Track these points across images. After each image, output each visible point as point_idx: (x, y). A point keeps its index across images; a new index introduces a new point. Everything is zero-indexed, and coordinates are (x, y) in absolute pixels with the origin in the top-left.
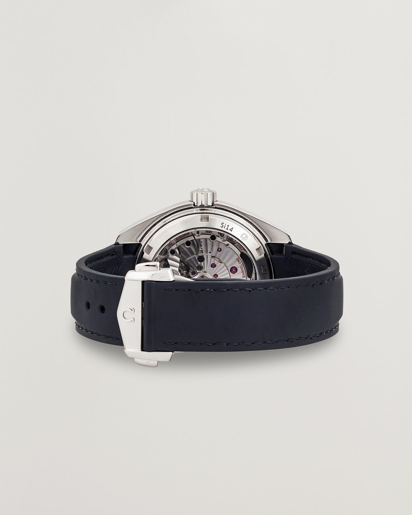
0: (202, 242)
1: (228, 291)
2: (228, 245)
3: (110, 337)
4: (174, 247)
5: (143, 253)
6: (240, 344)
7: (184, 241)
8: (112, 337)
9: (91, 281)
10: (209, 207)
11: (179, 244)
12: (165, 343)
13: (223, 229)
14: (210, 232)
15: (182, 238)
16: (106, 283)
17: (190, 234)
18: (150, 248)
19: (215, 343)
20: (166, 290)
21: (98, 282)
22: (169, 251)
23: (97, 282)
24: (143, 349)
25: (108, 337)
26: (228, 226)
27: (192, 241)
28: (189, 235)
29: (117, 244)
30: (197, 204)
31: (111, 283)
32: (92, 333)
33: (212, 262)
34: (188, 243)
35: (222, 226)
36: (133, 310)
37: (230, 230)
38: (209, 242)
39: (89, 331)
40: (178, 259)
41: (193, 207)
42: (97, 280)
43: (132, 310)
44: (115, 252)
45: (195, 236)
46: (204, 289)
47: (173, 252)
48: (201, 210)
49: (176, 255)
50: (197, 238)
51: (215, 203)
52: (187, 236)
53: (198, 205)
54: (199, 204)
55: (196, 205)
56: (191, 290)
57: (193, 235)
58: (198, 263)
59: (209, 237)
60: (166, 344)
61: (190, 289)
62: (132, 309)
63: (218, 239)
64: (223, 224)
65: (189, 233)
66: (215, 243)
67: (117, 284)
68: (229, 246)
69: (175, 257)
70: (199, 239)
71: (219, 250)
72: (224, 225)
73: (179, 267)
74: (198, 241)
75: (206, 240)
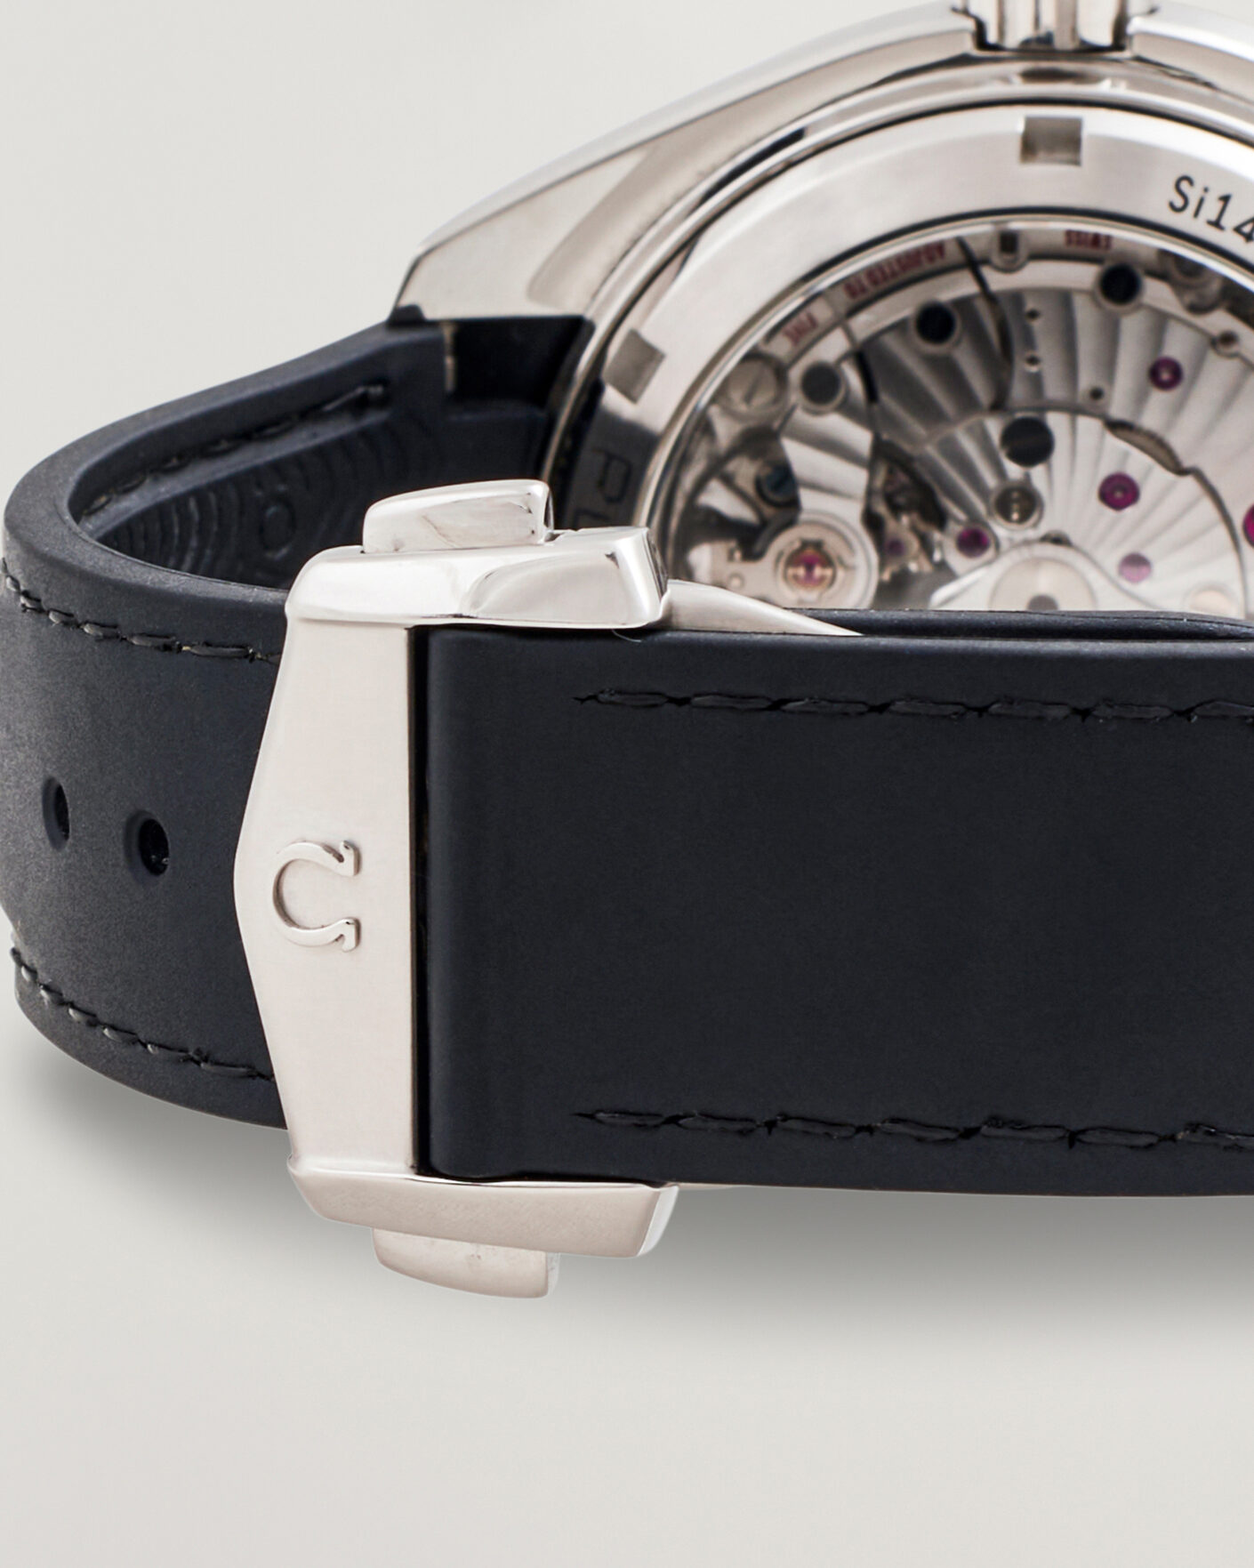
0: (1033, 315)
1: (1078, 719)
2: (1228, 339)
3: (206, 1060)
4: (832, 348)
5: (594, 389)
6: (1173, 1138)
7: (902, 306)
8: (217, 1063)
9: (66, 624)
10: (1089, 51)
11: (866, 323)
12: (592, 1117)
13: (1183, 222)
14: (1096, 239)
15: (892, 282)
16: (167, 648)
17: (953, 254)
18: (645, 358)
19: (973, 1125)
20: (594, 697)
21: (112, 633)
22: (796, 374)
23: (106, 637)
24: (424, 1164)
25: (192, 1059)
26: (1226, 199)
27: (964, 303)
28: (939, 263)
29: (405, 318)
30: (1002, 32)
31: (208, 644)
32: (93, 1021)
33: (1107, 469)
34: (934, 323)
35: (1179, 202)
36: (349, 856)
37: (1238, 230)
38: (1086, 315)
39: (73, 1006)
40: (861, 438)
41: (976, 53)
42: (103, 626)
43: (340, 859)
44: (382, 381)
45: (987, 272)
46: (892, 702)
47: (821, 385)
48: (1030, 76)
49: (848, 410)
50: (998, 281)
51: (1136, 25)
52: (927, 266)
53: (1013, 40)
54: (1019, 31)
55: (992, 37)
56: (791, 706)
57: (972, 263)
58: (1000, 472)
59: (1083, 275)
60: (600, 1122)
61: (787, 696)
62: (343, 851)
63: (1156, 293)
64: (1184, 186)
65: (939, 247)
66: (1133, 326)
67: (247, 656)
68: (1234, 349)
69: (835, 424)
70: (1017, 297)
71: (1164, 374)
72: (1194, 194)
73: (870, 492)
74: (1008, 309)
75: (1064, 298)
